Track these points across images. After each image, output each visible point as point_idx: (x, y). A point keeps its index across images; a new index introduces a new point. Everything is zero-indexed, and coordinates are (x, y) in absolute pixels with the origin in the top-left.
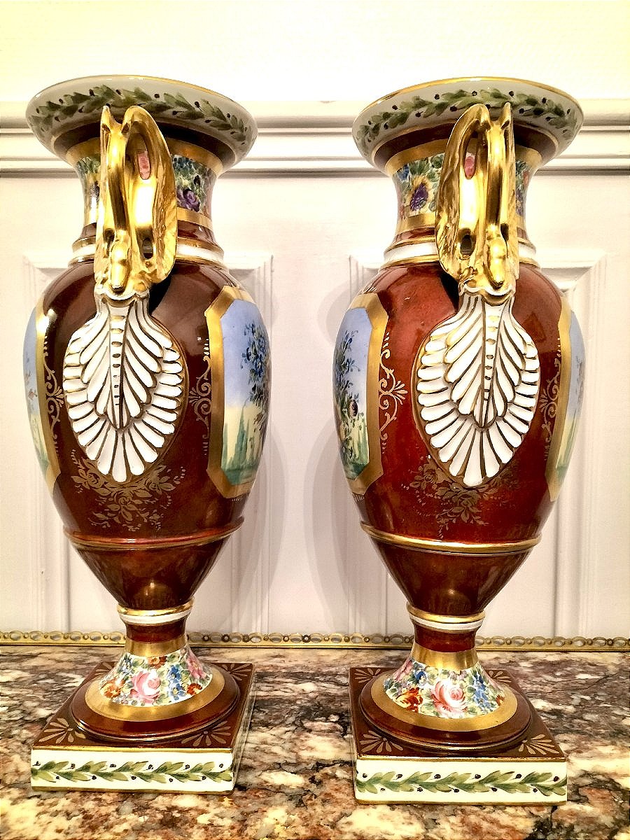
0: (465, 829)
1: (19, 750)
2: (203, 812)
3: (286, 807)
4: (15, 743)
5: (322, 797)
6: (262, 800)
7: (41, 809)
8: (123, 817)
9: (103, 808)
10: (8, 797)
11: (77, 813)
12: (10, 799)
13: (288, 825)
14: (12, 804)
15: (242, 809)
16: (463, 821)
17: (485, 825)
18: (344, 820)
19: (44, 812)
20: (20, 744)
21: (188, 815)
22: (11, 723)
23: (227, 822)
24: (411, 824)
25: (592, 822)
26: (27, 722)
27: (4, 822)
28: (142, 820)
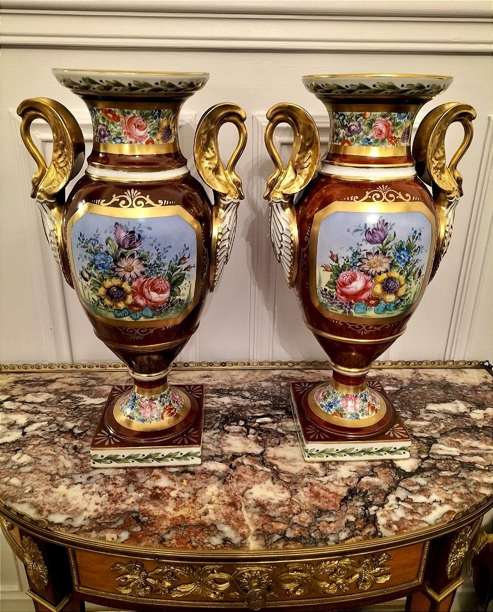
0: (312, 495)
1: (62, 453)
2: (173, 489)
3: (217, 484)
4: (59, 448)
5: (236, 477)
6: (204, 480)
7: (84, 491)
8: (130, 494)
9: (118, 489)
10: (64, 484)
11: (104, 493)
12: (66, 485)
13: (219, 495)
14: (68, 488)
15: (194, 487)
16: (310, 490)
17: (322, 492)
18: (248, 491)
19: (87, 493)
20: (61, 448)
21: (165, 492)
22: (52, 434)
23: (186, 495)
24: (284, 492)
25: (377, 488)
26: (62, 432)
27: (66, 500)
28: (140, 495)
